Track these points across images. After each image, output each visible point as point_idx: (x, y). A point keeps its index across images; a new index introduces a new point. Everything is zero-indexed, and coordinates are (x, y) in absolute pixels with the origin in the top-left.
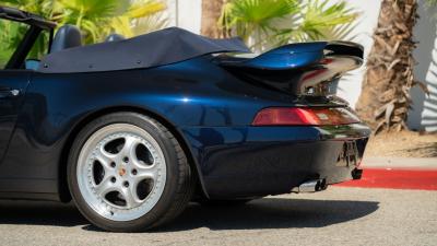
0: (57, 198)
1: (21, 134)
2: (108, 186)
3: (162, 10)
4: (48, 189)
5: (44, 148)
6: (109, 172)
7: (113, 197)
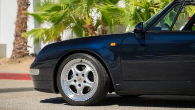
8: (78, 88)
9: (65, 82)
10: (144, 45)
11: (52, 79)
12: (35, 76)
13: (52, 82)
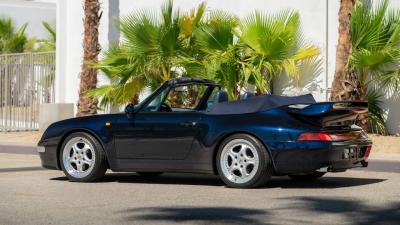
0: (212, 172)
1: (197, 142)
2: (234, 167)
3: (319, 54)
4: (208, 168)
5: (206, 149)
6: (235, 161)
7: (237, 173)
8: (78, 165)
9: (66, 159)
10: (133, 125)
11: (55, 156)
12: (41, 153)
13: (56, 160)
